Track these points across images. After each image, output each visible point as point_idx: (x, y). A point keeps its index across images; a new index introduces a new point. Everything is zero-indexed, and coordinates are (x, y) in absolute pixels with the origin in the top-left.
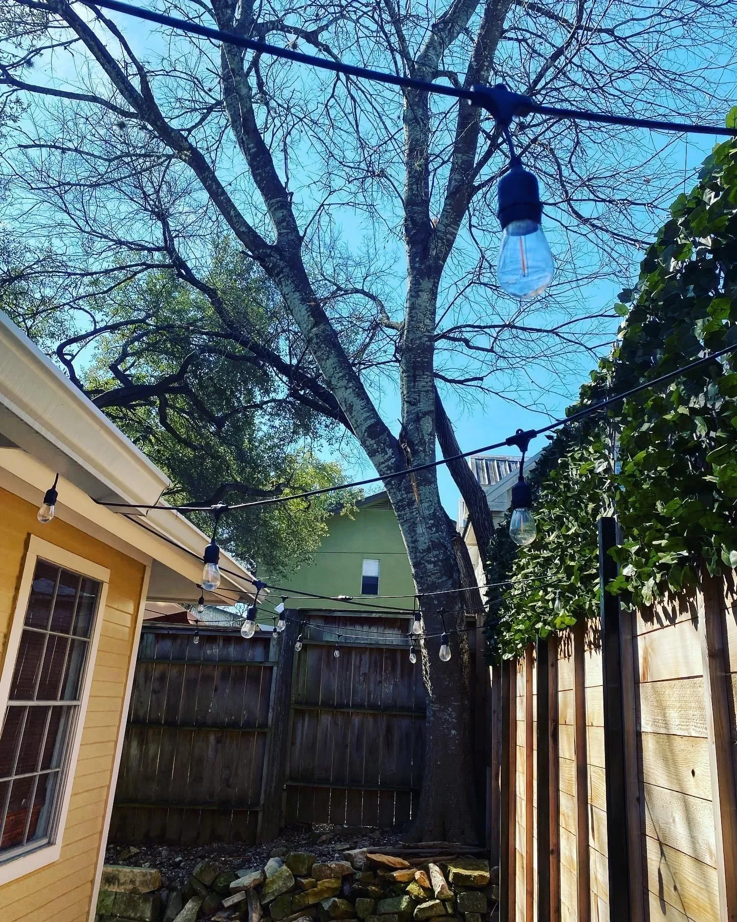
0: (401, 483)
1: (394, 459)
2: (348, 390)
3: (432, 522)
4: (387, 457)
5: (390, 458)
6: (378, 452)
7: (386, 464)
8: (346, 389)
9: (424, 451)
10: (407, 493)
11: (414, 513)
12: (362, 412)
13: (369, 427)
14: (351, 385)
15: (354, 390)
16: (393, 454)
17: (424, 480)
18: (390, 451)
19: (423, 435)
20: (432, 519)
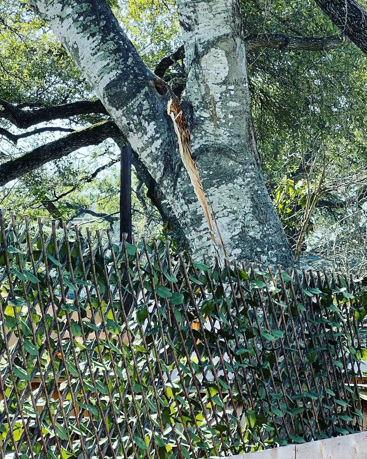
0: (175, 184)
1: (160, 141)
2: (66, 21)
3: (238, 251)
4: (146, 138)
5: (153, 139)
6: (131, 131)
7: (148, 151)
8: (62, 20)
9: (213, 118)
10: (189, 202)
11: (204, 239)
12: (93, 59)
13: (108, 87)
14: (69, 10)
15: (75, 21)
16: (157, 132)
17: (216, 175)
18: (151, 127)
19: (207, 87)
20: (237, 246)
